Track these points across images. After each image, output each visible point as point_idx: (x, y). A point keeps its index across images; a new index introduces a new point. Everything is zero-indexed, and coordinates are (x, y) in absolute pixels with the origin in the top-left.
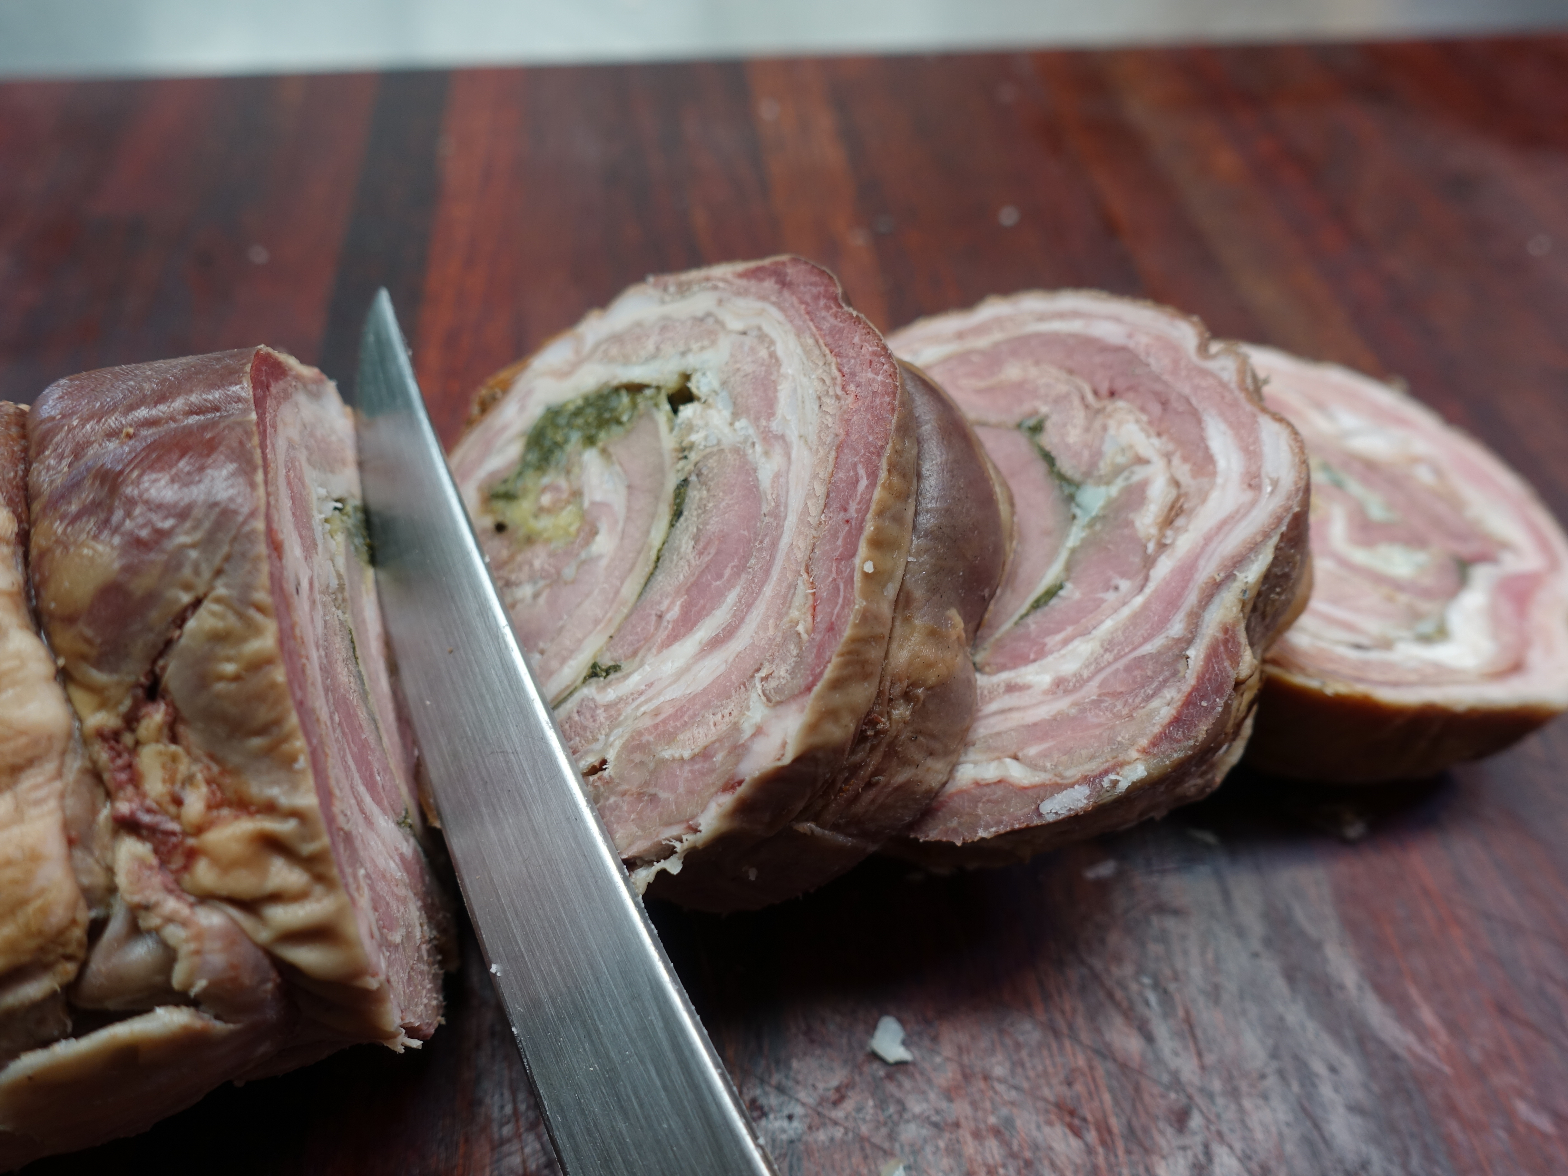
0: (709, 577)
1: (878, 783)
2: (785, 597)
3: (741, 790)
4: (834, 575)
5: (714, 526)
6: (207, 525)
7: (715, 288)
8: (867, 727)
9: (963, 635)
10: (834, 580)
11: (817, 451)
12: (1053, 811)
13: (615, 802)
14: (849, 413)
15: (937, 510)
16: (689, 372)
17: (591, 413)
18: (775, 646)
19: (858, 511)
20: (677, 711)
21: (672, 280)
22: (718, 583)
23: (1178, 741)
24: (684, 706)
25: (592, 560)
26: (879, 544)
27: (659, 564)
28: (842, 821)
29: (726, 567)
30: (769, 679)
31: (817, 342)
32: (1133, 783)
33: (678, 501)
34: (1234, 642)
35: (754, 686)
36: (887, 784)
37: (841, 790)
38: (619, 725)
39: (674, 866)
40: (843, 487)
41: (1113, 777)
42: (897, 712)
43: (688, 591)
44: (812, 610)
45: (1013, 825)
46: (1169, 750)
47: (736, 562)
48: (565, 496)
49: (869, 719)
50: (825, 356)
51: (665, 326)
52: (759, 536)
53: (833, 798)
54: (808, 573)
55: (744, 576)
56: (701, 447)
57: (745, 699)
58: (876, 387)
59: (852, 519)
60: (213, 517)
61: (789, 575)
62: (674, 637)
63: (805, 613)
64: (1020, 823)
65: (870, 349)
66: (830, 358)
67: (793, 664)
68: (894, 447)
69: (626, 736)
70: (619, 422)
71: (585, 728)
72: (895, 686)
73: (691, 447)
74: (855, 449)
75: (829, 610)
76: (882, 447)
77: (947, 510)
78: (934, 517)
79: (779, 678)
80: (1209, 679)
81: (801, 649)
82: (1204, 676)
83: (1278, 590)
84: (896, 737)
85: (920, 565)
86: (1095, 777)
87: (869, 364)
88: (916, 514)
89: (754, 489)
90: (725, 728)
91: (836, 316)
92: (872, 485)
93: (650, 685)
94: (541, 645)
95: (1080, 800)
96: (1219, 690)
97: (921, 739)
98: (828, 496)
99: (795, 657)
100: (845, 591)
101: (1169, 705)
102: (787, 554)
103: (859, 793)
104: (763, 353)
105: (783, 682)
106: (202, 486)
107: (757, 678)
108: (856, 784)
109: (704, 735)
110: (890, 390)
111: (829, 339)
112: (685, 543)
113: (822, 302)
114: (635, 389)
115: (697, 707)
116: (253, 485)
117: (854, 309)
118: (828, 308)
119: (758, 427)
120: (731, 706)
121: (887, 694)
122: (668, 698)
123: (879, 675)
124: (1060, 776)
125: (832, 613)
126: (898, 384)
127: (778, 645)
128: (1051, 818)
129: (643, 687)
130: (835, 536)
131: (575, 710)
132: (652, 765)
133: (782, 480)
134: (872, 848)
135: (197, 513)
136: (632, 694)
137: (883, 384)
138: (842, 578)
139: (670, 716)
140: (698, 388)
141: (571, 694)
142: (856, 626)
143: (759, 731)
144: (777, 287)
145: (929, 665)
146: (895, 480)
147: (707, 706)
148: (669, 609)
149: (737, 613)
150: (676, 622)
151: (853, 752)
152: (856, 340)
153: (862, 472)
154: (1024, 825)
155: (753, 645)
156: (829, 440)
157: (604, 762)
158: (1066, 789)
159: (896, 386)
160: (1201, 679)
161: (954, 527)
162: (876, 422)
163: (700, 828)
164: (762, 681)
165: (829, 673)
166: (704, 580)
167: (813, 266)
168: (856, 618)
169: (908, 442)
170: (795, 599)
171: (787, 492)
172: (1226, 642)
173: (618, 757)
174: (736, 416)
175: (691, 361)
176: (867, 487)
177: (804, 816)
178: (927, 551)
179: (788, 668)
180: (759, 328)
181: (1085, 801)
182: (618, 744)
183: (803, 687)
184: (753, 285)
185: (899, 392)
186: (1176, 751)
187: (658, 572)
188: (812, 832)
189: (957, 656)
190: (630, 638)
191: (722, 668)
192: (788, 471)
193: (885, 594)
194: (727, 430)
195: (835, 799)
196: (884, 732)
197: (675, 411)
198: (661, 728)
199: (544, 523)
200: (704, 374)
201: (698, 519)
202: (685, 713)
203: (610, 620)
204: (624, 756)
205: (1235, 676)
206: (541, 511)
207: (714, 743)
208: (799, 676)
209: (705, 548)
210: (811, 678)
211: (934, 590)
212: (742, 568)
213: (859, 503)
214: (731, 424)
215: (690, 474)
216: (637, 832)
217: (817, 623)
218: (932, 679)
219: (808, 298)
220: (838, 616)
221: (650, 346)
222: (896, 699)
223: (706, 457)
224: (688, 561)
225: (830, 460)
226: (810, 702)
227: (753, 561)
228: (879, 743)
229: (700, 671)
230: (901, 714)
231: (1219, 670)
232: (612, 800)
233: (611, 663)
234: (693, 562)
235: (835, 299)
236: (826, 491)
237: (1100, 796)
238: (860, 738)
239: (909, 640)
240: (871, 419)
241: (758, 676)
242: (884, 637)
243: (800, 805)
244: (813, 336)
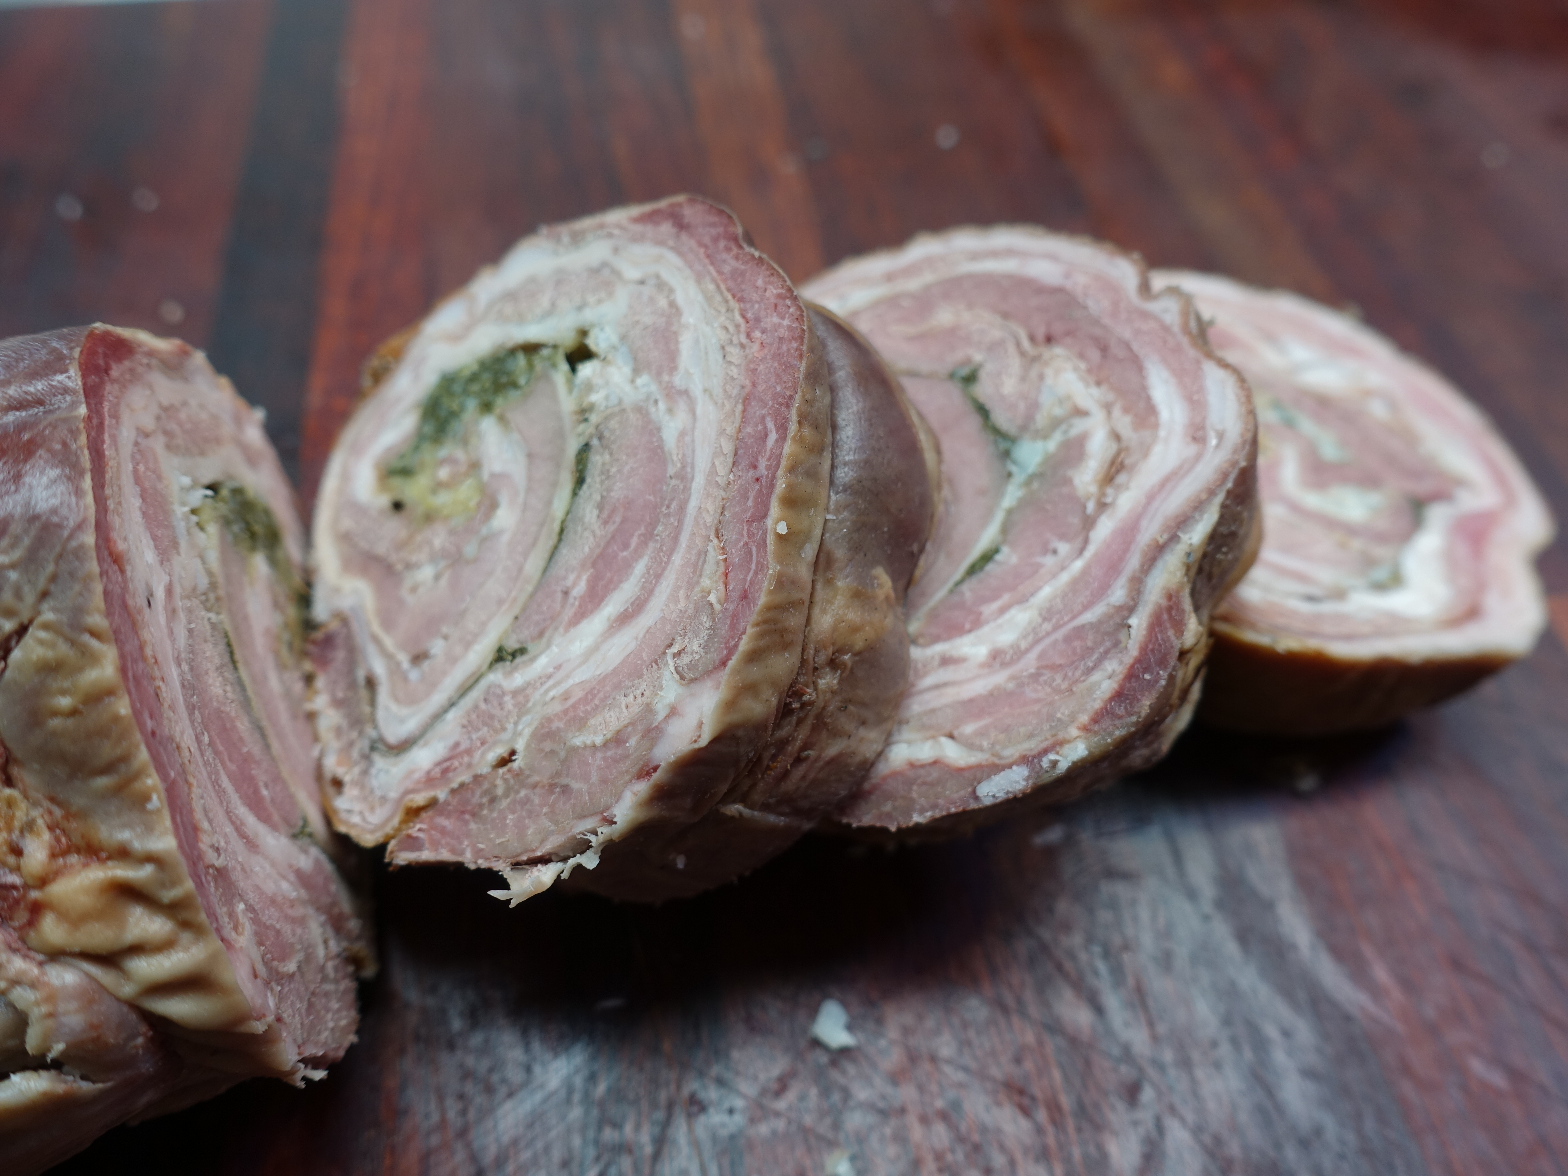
0: (615, 548)
1: (807, 758)
2: (695, 565)
3: (656, 776)
4: (746, 539)
5: (618, 492)
6: (27, 541)
7: (610, 235)
8: (791, 700)
9: (892, 594)
10: (746, 544)
11: (723, 404)
12: (990, 794)
13: (526, 795)
14: (754, 362)
15: (855, 462)
16: (586, 329)
17: (487, 378)
18: (687, 618)
19: (768, 468)
20: (587, 694)
21: (564, 230)
22: (625, 553)
23: (1120, 717)
24: (594, 688)
25: (494, 536)
26: (791, 502)
27: (564, 537)
28: (772, 801)
29: (632, 536)
30: (682, 655)
31: (718, 287)
32: (1074, 763)
33: (580, 467)
34: (1178, 609)
35: (666, 664)
36: (818, 758)
37: (768, 768)
38: (527, 712)
39: (590, 861)
40: (751, 442)
41: (1052, 757)
42: (823, 681)
43: (594, 564)
44: (724, 578)
45: (948, 809)
46: (1111, 727)
47: (642, 530)
48: (463, 468)
49: (793, 691)
50: (727, 301)
51: (560, 279)
52: (665, 500)
53: (760, 776)
54: (718, 538)
55: (651, 545)
56: (602, 408)
57: (658, 678)
58: (783, 332)
59: (762, 476)
60: (33, 532)
61: (699, 541)
62: (581, 615)
63: (717, 581)
64: (956, 807)
65: (775, 291)
66: (733, 303)
67: (706, 638)
68: (803, 396)
69: (535, 724)
70: (514, 385)
71: (492, 717)
72: (820, 654)
73: (591, 408)
74: (762, 401)
75: (742, 577)
76: (791, 397)
77: (867, 462)
78: (852, 470)
79: (692, 654)
80: (1152, 650)
81: (714, 621)
82: (1147, 646)
83: (1224, 549)
84: (824, 708)
85: (841, 522)
86: (1034, 757)
87: (773, 309)
88: (833, 467)
89: (659, 451)
90: (637, 711)
91: (737, 258)
92: (782, 439)
93: (558, 668)
94: (445, 629)
95: (1017, 782)
96: (1162, 662)
97: (851, 708)
98: (736, 454)
99: (708, 629)
100: (757, 556)
101: (1110, 677)
102: (696, 519)
103: (788, 770)
104: (663, 302)
105: (697, 657)
106: (18, 497)
107: (668, 655)
108: (784, 761)
109: (616, 719)
110: (797, 335)
111: (731, 283)
112: (589, 513)
113: (722, 244)
114: (531, 349)
115: (608, 688)
116: (78, 492)
117: (756, 249)
118: (728, 249)
119: (660, 383)
120: (643, 686)
121: (811, 662)
122: (577, 680)
123: (800, 644)
124: (997, 755)
125: (746, 581)
126: (805, 328)
127: (690, 618)
128: (988, 802)
129: (551, 670)
130: (745, 497)
131: (482, 698)
132: (563, 754)
133: (688, 439)
134: (807, 826)
135: (15, 528)
136: (540, 678)
137: (789, 328)
138: (754, 542)
139: (580, 699)
140: (597, 344)
141: (477, 681)
142: (771, 592)
143: (673, 712)
144: (674, 230)
145: (855, 629)
146: (807, 431)
147: (617, 687)
148: (575, 584)
149: (645, 585)
150: (582, 598)
151: (777, 726)
152: (760, 282)
153: (771, 425)
154: (960, 809)
155: (663, 619)
156: (735, 392)
157: (513, 753)
158: (1004, 770)
159: (803, 330)
160: (1143, 650)
161: (875, 480)
162: (784, 370)
163: (615, 820)
164: (674, 658)
165: (744, 645)
166: (610, 551)
167: (711, 206)
168: (770, 584)
169: (820, 390)
170: (705, 566)
171: (693, 451)
172: (1169, 609)
173: (528, 746)
174: (636, 372)
175: (589, 316)
176: (777, 441)
177: (729, 797)
178: (846, 507)
179: (701, 641)
180: (658, 276)
181: (1024, 783)
182: (527, 732)
183: (717, 662)
184: (648, 229)
185: (806, 336)
186: (1118, 728)
187: (562, 545)
188: (741, 814)
189: (885, 617)
190: (536, 618)
191: (633, 646)
192: (693, 429)
193: (803, 555)
194: (628, 388)
195: (763, 778)
196: (811, 703)
197: (573, 370)
198: (571, 714)
199: (443, 499)
200: (602, 329)
201: (602, 486)
202: (595, 696)
203: (515, 600)
204: (533, 746)
205: (1179, 646)
206: (438, 487)
207: (626, 726)
208: (712, 650)
209: (610, 516)
210: (725, 652)
211: (856, 548)
212: (649, 536)
213: (769, 460)
214: (633, 381)
215: (591, 436)
216: (550, 826)
217: (730, 591)
218: (859, 644)
219: (707, 240)
220: (752, 582)
221: (545, 301)
222: (822, 668)
223: (607, 418)
224: (593, 532)
225: (737, 414)
226: (725, 677)
227: (660, 528)
228: (806, 716)
229: (609, 650)
230: (827, 683)
231: (1163, 639)
232: (523, 793)
233: (516, 646)
234: (598, 532)
235: (735, 239)
236: (734, 448)
237: (1039, 777)
238: (784, 711)
239: (832, 603)
240: (778, 367)
241: (670, 652)
242: (803, 603)
243: (724, 788)
244: (714, 280)
